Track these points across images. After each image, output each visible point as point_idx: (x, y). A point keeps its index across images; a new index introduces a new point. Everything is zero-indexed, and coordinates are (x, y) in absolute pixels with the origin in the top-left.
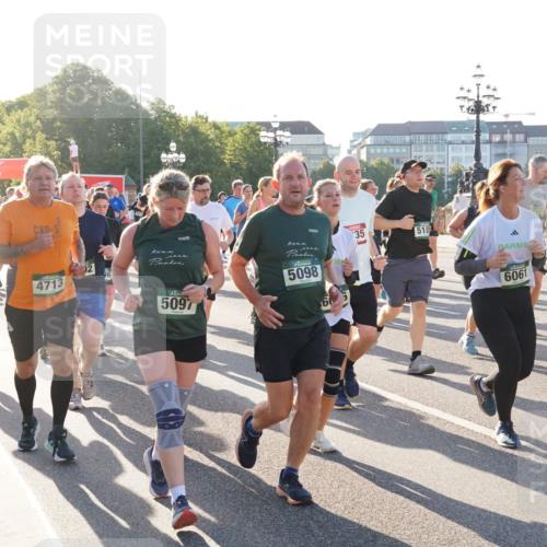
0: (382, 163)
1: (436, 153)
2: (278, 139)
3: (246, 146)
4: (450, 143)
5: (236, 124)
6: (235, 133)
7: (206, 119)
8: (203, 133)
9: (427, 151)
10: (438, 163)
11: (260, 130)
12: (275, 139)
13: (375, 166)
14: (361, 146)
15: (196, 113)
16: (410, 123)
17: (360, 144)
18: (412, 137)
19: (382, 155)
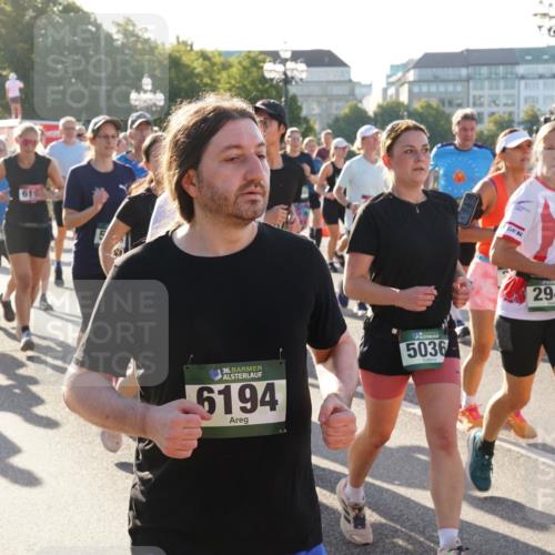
0: (429, 106)
1: (501, 92)
2: (289, 74)
3: (246, 83)
4: (523, 78)
5: (231, 54)
6: (231, 66)
7: (191, 46)
8: (188, 66)
9: (491, 88)
10: (505, 105)
11: (264, 62)
12: (285, 74)
13: (420, 110)
14: (400, 83)
15: (178, 38)
16: (468, 51)
17: (399, 79)
18: (471, 69)
19: (429, 94)
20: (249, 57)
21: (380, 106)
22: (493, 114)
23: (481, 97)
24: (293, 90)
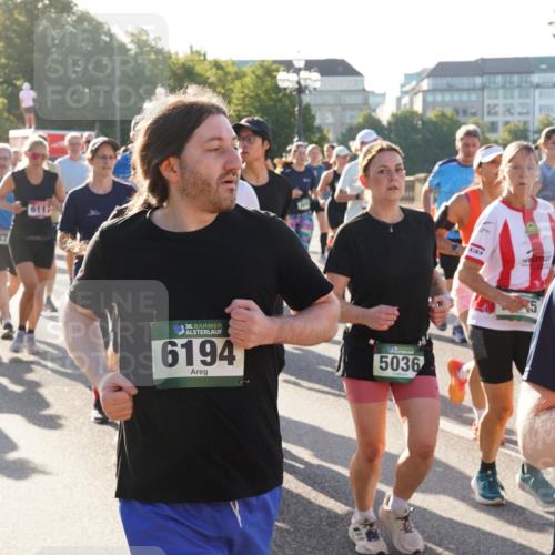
0: (443, 115)
1: (516, 101)
2: (303, 83)
3: (260, 92)
4: (538, 86)
5: (245, 63)
6: (244, 75)
7: (205, 55)
9: (505, 97)
10: (520, 114)
11: (278, 71)
12: (299, 83)
13: (434, 119)
14: (414, 92)
15: (191, 47)
16: (482, 59)
17: (413, 89)
18: (485, 79)
19: (444, 104)
20: (262, 66)
21: (393, 116)
22: (507, 123)
23: (495, 106)
24: (306, 99)
